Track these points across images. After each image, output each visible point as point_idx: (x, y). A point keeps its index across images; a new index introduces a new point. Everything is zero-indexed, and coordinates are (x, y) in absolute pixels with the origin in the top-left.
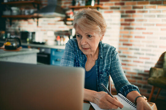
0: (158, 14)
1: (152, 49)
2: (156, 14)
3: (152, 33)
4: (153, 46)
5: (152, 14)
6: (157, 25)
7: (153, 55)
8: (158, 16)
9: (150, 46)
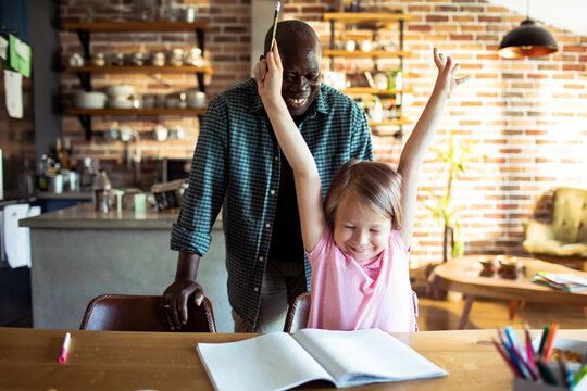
0: (528, 109)
1: (521, 184)
2: (525, 109)
3: (518, 151)
4: (523, 179)
5: (516, 109)
6: (528, 132)
7: (524, 198)
8: (530, 114)
9: (517, 179)
